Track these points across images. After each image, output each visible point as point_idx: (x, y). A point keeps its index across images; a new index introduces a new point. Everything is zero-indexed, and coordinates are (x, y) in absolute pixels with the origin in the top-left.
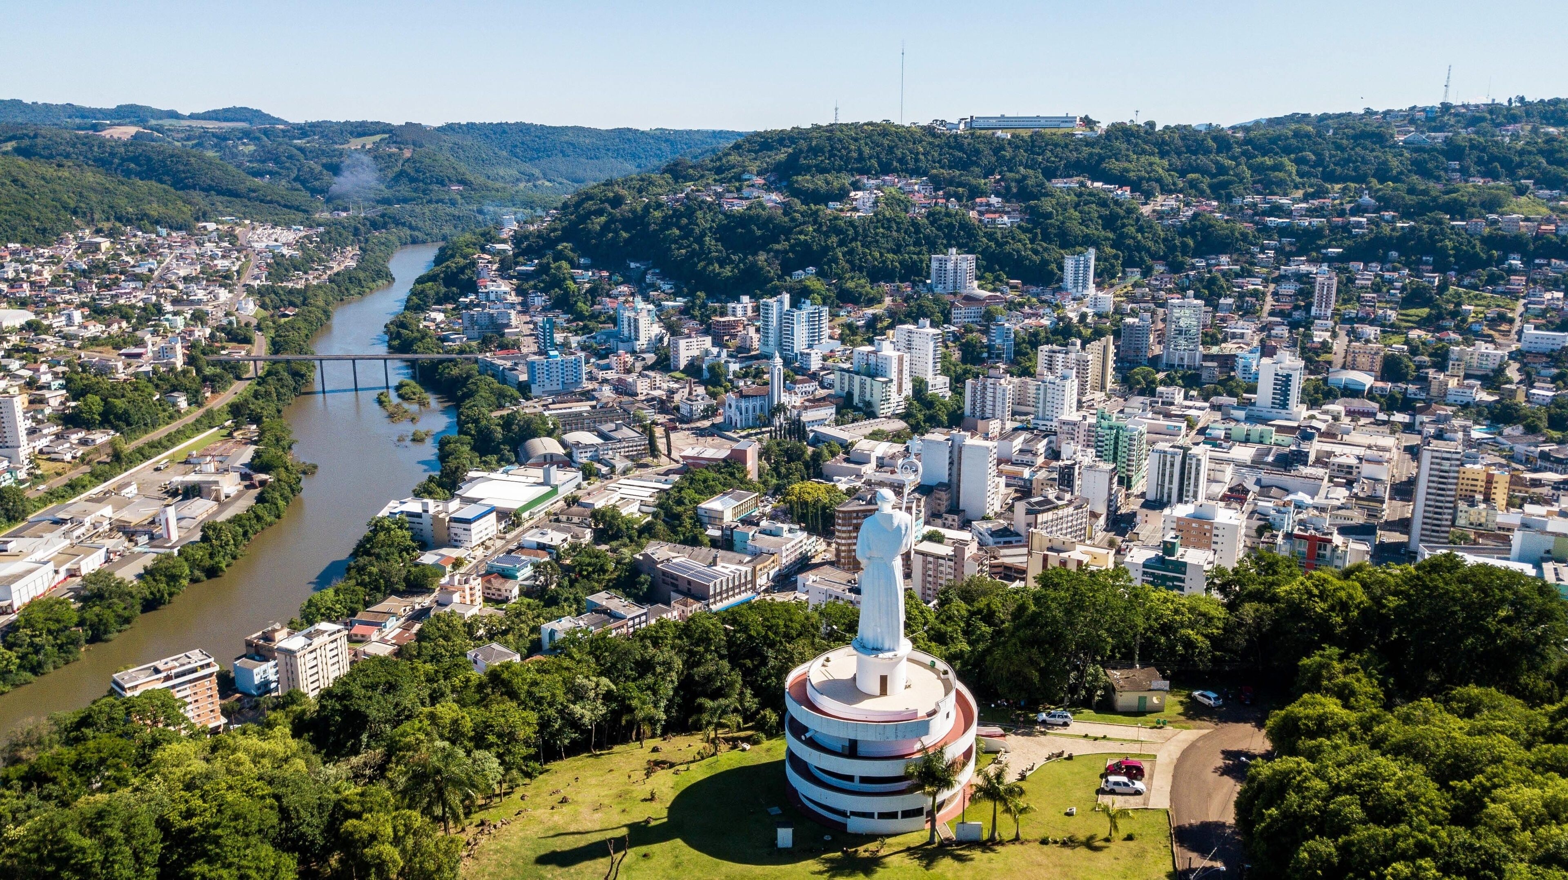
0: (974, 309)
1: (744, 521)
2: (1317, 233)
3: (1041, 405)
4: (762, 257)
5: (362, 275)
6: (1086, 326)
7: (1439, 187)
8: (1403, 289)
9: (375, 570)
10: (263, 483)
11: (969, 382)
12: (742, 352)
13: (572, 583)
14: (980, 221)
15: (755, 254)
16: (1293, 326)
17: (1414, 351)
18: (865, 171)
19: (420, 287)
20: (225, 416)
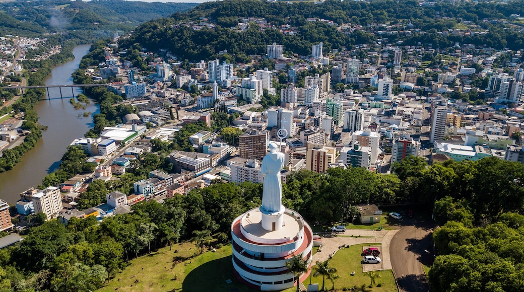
0: (282, 64)
1: (206, 142)
2: (395, 36)
3: (307, 97)
4: (208, 46)
5: (62, 56)
6: (320, 69)
7: (433, 20)
8: (423, 55)
9: (70, 165)
10: (26, 134)
11: (282, 90)
12: (202, 81)
13: (144, 167)
14: (283, 33)
15: (205, 45)
16: (388, 68)
17: (427, 75)
18: (243, 16)
19: (84, 60)
20: (11, 109)
